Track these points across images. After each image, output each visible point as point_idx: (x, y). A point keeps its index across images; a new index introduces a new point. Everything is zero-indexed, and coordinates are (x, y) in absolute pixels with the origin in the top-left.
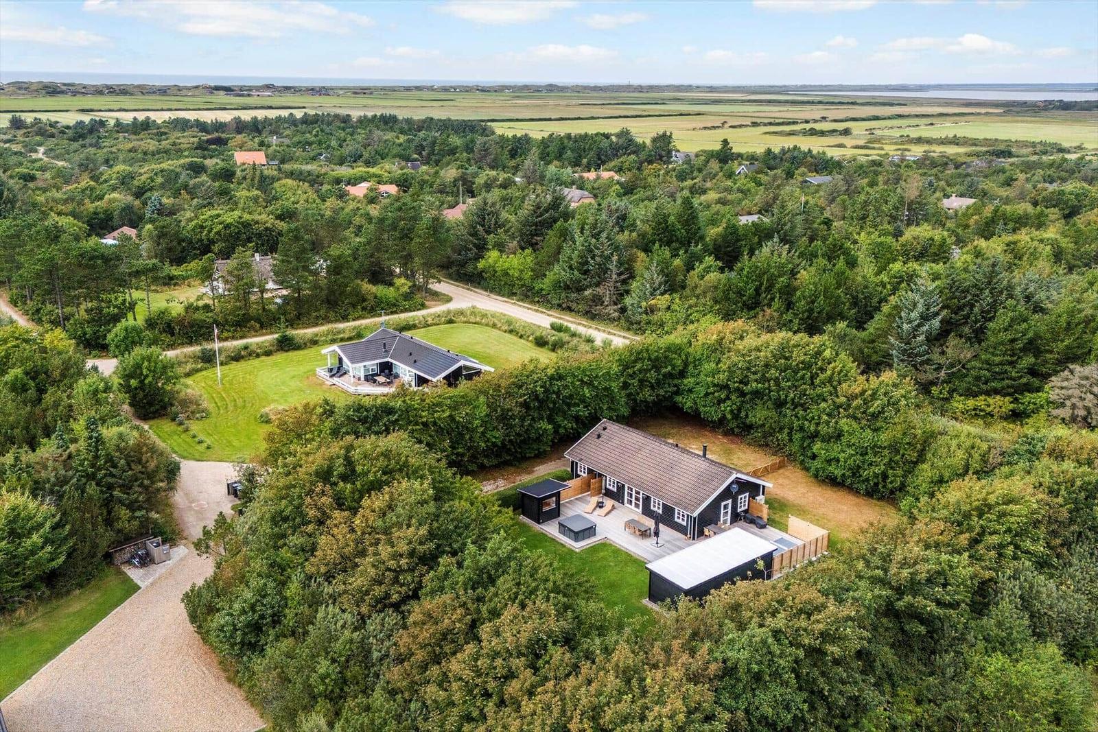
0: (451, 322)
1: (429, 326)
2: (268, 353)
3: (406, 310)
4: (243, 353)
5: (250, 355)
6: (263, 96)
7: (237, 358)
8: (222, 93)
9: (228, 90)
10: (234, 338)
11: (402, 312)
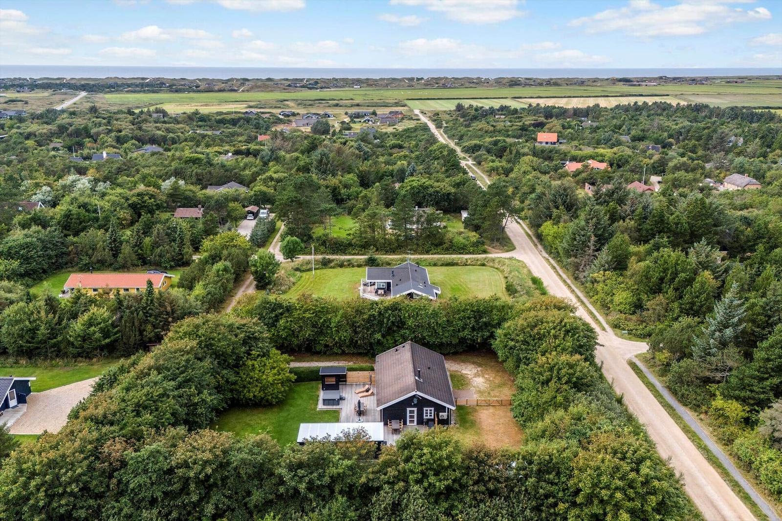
0: (483, 265)
1: (466, 265)
2: (359, 266)
3: (470, 253)
4: (345, 263)
5: (349, 265)
6: (650, 86)
7: (341, 266)
8: (622, 83)
9: (626, 81)
10: (358, 254)
11: (467, 253)
